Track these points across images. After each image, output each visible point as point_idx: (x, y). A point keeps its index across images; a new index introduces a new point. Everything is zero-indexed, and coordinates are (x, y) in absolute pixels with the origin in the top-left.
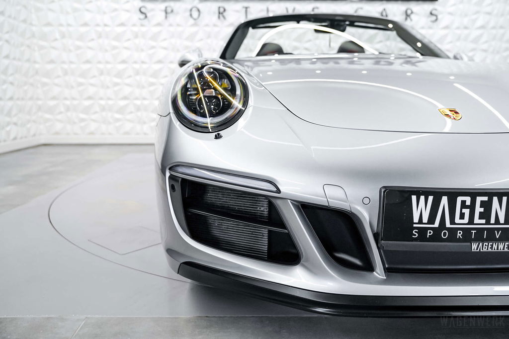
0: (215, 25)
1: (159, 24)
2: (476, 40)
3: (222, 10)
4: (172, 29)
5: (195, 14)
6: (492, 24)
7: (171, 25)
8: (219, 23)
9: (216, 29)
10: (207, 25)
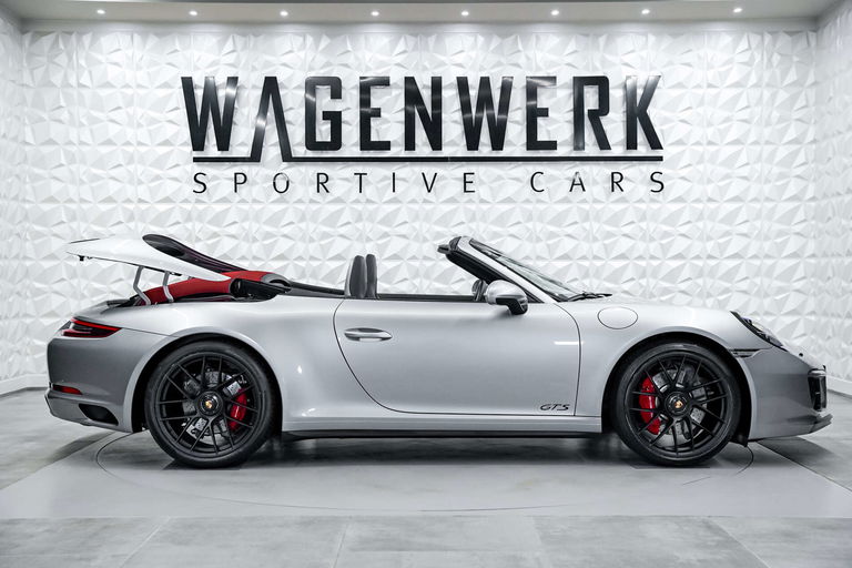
0: (312, 201)
1: (224, 200)
2: (729, 219)
3: (323, 178)
4: (245, 207)
5: (281, 185)
6: (752, 194)
7: (243, 201)
8: (318, 197)
9: (314, 207)
10: (300, 201)
